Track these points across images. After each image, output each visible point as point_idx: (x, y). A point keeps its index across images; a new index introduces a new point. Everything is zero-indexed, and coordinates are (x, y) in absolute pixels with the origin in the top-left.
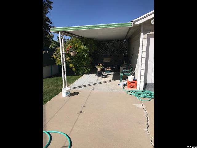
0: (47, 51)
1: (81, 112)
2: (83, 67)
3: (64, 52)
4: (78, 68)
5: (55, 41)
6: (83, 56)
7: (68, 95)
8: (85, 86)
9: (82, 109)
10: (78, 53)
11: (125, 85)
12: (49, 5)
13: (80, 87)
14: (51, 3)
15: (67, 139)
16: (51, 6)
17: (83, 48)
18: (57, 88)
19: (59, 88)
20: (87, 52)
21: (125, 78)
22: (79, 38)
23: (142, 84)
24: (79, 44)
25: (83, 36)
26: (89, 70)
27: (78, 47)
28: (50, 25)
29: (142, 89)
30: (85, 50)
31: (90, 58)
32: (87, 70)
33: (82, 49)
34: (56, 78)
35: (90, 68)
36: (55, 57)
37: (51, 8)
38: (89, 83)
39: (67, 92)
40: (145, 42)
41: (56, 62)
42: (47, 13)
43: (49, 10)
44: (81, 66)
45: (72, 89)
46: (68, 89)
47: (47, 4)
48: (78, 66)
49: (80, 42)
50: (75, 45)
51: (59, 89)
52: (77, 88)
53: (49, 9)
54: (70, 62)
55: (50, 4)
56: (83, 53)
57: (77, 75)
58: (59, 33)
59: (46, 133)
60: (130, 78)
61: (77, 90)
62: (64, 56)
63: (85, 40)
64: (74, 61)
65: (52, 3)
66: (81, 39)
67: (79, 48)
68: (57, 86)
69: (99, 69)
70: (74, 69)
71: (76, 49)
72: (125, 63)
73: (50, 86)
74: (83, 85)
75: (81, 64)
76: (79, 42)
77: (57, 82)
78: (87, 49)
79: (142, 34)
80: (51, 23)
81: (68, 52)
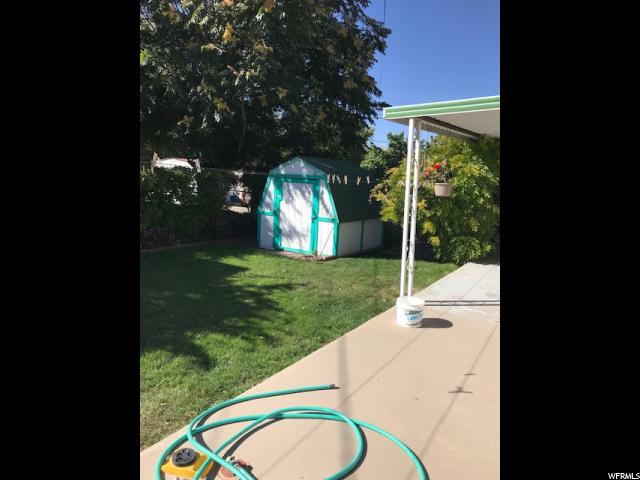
0: (368, 179)
1: (460, 390)
2: (466, 235)
3: (415, 183)
4: (450, 239)
5: (378, 149)
6: (473, 201)
7: (414, 322)
8: (471, 303)
9: (465, 381)
10: (457, 190)
12: (377, 39)
13: (455, 304)
14: (385, 32)
15: (415, 466)
16: (385, 42)
17: (476, 173)
18: (375, 292)
19: (383, 293)
20: (490, 187)
22: (464, 139)
24: (462, 157)
25: (480, 133)
26: (488, 248)
27: (461, 167)
28: (374, 98)
31: (494, 210)
32: (482, 247)
33: (473, 176)
34: (371, 261)
35: (492, 241)
36: (380, 197)
37: (381, 47)
38: (488, 294)
39: (412, 313)
41: (381, 213)
42: (370, 64)
43: (377, 54)
44: (462, 234)
45: (429, 303)
46: (416, 301)
47: (373, 37)
48: (449, 230)
49: (467, 150)
50: (451, 160)
51: (380, 297)
52: (443, 303)
53: (377, 51)
54: (424, 216)
55: (381, 38)
56: (473, 188)
57: (440, 261)
58: (411, 122)
59: (349, 425)
61: (444, 313)
62: (415, 194)
63: (488, 144)
64: (439, 214)
65: (390, 32)
66: (471, 141)
67: (463, 173)
68: (378, 286)
70: (435, 241)
71: (450, 175)
73: (354, 283)
74: (465, 299)
75: (460, 225)
76: (465, 151)
77: (376, 273)
78: (490, 176)
80: (379, 93)
81: (424, 184)
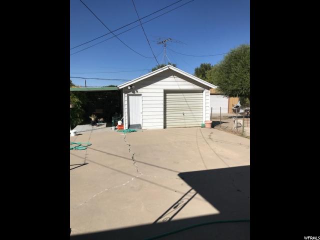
2: (76, 118)
6: (77, 108)
11: (116, 129)
17: (77, 101)
20: (81, 104)
21: (116, 124)
23: (127, 126)
29: (127, 128)
30: (78, 103)
31: (83, 110)
35: (84, 118)
40: (126, 99)
56: (77, 105)
60: (120, 123)
69: (93, 119)
72: (116, 113)
78: (80, 101)
79: (124, 94)
